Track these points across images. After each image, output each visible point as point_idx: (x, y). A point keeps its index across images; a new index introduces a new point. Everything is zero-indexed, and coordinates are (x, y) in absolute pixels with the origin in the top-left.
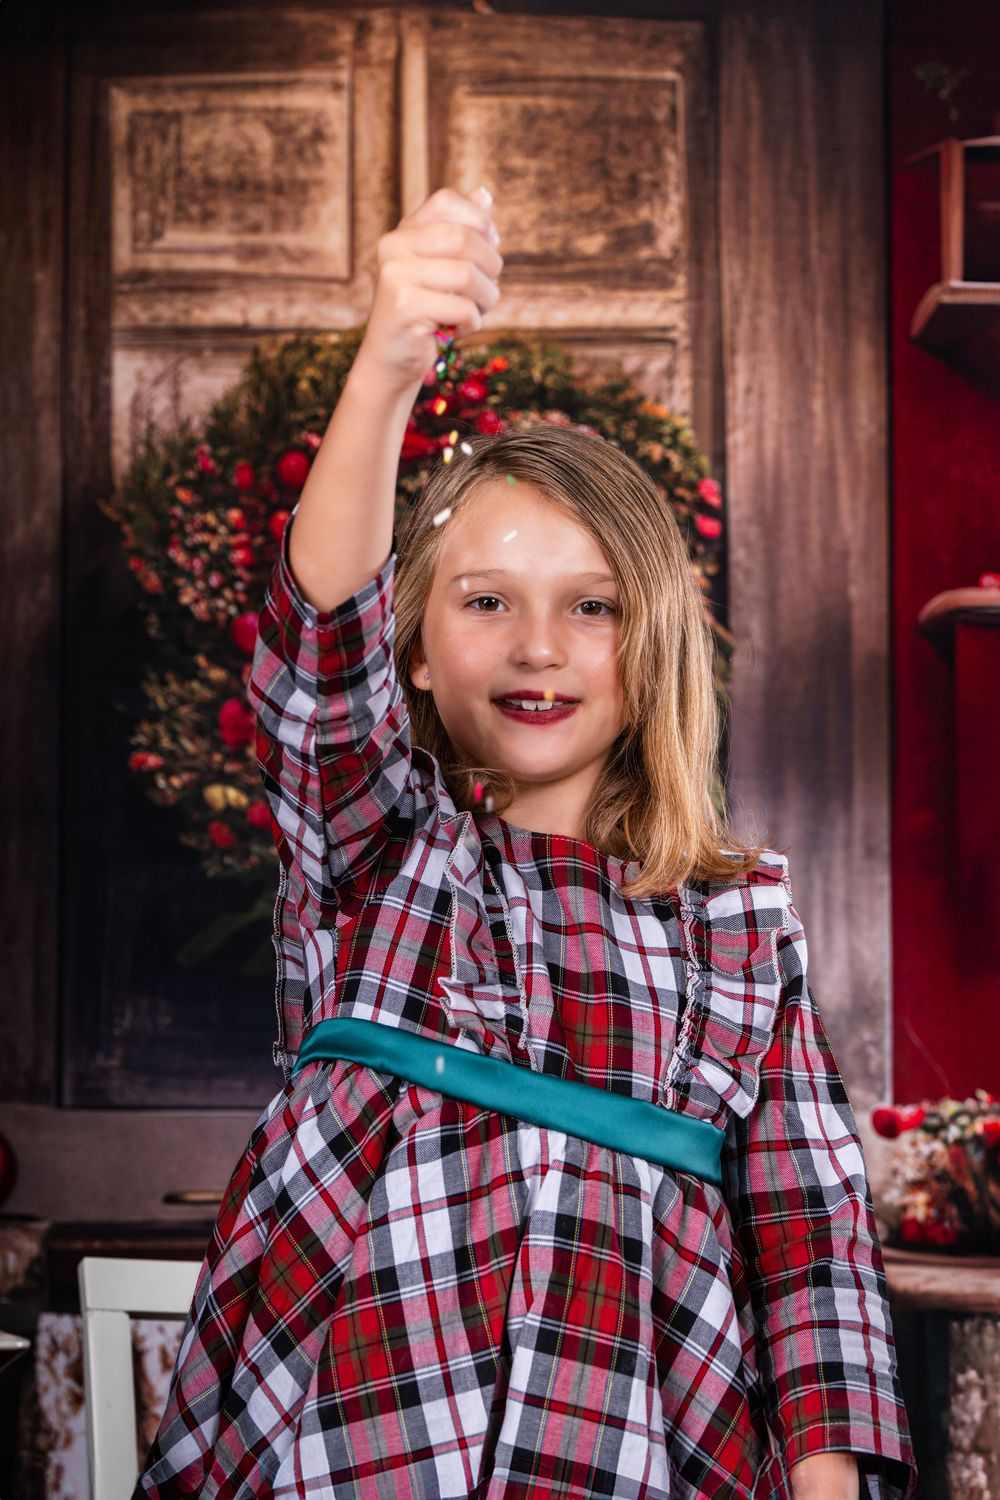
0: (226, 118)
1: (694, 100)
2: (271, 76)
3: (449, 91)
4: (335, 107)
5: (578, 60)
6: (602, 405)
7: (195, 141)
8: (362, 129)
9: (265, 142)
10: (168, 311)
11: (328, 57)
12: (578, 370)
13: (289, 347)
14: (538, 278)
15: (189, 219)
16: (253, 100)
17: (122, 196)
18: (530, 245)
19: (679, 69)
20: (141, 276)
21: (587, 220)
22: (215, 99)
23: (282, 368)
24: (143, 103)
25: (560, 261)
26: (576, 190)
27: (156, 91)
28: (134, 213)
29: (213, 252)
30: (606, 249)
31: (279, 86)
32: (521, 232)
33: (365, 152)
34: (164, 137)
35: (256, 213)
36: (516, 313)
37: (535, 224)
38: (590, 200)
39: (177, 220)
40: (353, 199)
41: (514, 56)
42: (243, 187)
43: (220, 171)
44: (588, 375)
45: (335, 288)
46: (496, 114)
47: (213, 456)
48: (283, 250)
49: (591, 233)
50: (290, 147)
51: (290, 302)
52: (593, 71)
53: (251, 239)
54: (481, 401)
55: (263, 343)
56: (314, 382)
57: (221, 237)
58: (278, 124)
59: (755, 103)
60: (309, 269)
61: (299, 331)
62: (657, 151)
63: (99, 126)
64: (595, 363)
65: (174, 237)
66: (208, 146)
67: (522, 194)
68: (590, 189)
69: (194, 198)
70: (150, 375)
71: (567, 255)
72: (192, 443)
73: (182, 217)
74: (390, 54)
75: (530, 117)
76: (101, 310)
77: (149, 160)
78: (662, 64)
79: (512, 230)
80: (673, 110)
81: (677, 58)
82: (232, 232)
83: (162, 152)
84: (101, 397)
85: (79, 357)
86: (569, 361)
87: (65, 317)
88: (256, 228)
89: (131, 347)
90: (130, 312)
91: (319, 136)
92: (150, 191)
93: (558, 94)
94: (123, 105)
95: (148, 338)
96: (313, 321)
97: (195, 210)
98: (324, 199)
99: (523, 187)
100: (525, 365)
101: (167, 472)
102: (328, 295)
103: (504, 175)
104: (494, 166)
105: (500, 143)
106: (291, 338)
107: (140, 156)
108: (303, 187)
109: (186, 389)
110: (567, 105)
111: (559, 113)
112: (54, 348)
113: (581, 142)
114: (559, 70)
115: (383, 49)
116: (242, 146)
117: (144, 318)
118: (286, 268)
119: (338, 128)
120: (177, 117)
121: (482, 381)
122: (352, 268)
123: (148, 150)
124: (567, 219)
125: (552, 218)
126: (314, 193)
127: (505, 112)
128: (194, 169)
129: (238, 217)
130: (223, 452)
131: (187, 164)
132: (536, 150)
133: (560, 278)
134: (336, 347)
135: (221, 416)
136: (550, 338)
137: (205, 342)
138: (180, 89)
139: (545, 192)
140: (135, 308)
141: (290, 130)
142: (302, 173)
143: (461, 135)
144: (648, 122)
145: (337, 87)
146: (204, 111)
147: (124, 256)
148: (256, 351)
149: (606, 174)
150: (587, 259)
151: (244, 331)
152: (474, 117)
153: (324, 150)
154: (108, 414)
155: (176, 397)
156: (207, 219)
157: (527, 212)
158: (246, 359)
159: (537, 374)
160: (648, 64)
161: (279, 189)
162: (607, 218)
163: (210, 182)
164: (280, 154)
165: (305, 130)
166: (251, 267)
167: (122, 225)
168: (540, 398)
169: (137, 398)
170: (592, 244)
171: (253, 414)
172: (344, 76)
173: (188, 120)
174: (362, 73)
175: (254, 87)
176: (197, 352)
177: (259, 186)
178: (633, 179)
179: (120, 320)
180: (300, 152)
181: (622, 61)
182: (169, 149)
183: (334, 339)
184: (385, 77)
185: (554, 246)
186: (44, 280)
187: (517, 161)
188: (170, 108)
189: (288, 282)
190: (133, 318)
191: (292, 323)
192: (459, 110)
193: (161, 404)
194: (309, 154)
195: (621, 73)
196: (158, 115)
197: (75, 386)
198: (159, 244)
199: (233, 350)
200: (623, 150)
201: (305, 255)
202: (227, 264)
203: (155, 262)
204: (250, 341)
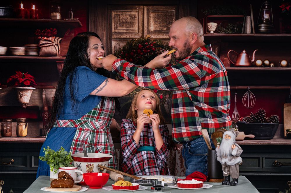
0: (125, 15)
1: (176, 13)
2: (130, 10)
3: (149, 12)
4: (137, 14)
5: (163, 9)
6: (166, 47)
7: (121, 17)
8: (140, 16)
9: (129, 18)
10: (118, 36)
11: (136, 8)
12: (163, 43)
13: (131, 40)
14: (159, 33)
15: (121, 26)
16: (128, 13)
17: (113, 23)
18: (158, 29)
19: (174, 10)
20: (116, 32)
21: (164, 26)
22: (123, 13)
23: (131, 43)
24: (115, 13)
25: (161, 31)
26: (163, 23)
27: (117, 12)
28: (114, 25)
29: (123, 30)
30: (166, 30)
31: (130, 11)
32: (157, 28)
33: (140, 19)
34: (118, 17)
35: (128, 26)
36: (156, 37)
37: (158, 27)
38: (165, 24)
39: (119, 26)
40: (139, 24)
41: (156, 8)
42: (126, 23)
43: (124, 21)
44: (164, 44)
45: (137, 34)
46: (154, 15)
47: (123, 52)
48: (131, 29)
49: (165, 28)
50: (132, 18)
51: (132, 35)
52: (165, 10)
53: (127, 28)
54: (153, 47)
55: (129, 40)
56: (134, 44)
57: (124, 28)
58: (130, 15)
59: (183, 13)
60: (134, 32)
61: (133, 39)
62: (172, 19)
63: (111, 16)
64: (165, 42)
65: (119, 28)
66: (123, 18)
67: (157, 24)
68: (165, 23)
69: (121, 24)
70: (116, 43)
71: (162, 30)
72: (121, 51)
73: (120, 26)
74: (143, 8)
75: (158, 15)
76: (111, 36)
77: (116, 20)
78: (173, 9)
79: (156, 27)
80: (174, 14)
81: (174, 9)
82: (125, 28)
83: (118, 19)
84: (111, 46)
85: (108, 41)
86: (162, 42)
87: (107, 37)
88: (128, 27)
89: (114, 40)
90: (114, 36)
91: (135, 17)
92: (116, 23)
93: (161, 12)
94: (113, 14)
95: (116, 39)
96: (134, 37)
97: (121, 25)
98: (135, 24)
99: (157, 23)
100: (157, 42)
101: (118, 54)
102: (136, 35)
103: (155, 21)
104: (154, 20)
105: (155, 18)
106: (132, 39)
107: (115, 19)
108: (133, 23)
109: (120, 45)
110: (162, 14)
111: (161, 14)
112: (106, 40)
113: (164, 18)
114: (161, 10)
115: (142, 7)
116: (126, 18)
117: (116, 37)
118: (131, 32)
119: (137, 16)
120: (119, 15)
121: (153, 44)
122: (138, 32)
123: (116, 18)
124: (162, 26)
125: (160, 26)
126: (134, 23)
127: (155, 15)
128: (121, 21)
129: (126, 26)
130: (124, 52)
131: (120, 20)
132: (159, 19)
133: (161, 33)
134: (137, 40)
135: (124, 48)
136: (160, 39)
137: (122, 40)
138: (119, 12)
139: (160, 23)
140: (115, 36)
141: (132, 16)
142: (133, 21)
143: (151, 17)
144: (172, 16)
145: (137, 12)
146: (122, 14)
147: (113, 30)
148: (128, 41)
149: (166, 21)
150: (164, 31)
151: (127, 38)
152: (152, 15)
153: (135, 19)
154: (112, 48)
155: (119, 46)
156: (122, 26)
157: (158, 26)
158: (127, 42)
159: (159, 43)
160: (171, 9)
161: (130, 23)
162: (167, 26)
163: (123, 22)
164: (130, 19)
165: (133, 16)
166: (127, 32)
167: (113, 27)
168: (159, 46)
169: (115, 46)
170: (165, 29)
171: (127, 48)
172: (138, 10)
173: (120, 15)
174: (140, 10)
175: (128, 11)
176: (121, 41)
177: (128, 23)
178: (169, 22)
179: (113, 37)
180: (133, 19)
181: (168, 9)
182: (118, 18)
183: (136, 39)
184: (142, 11)
185: (161, 29)
186: (105, 33)
187: (157, 20)
188: (118, 14)
189: (131, 33)
190: (114, 37)
191: (132, 38)
192: (150, 14)
193: (117, 47)
194: (134, 19)
195: (168, 10)
196: (117, 15)
197: (108, 45)
198: (117, 29)
199: (125, 41)
200: (168, 19)
201: (133, 30)
202: (125, 31)
203: (117, 31)
204: (127, 40)
